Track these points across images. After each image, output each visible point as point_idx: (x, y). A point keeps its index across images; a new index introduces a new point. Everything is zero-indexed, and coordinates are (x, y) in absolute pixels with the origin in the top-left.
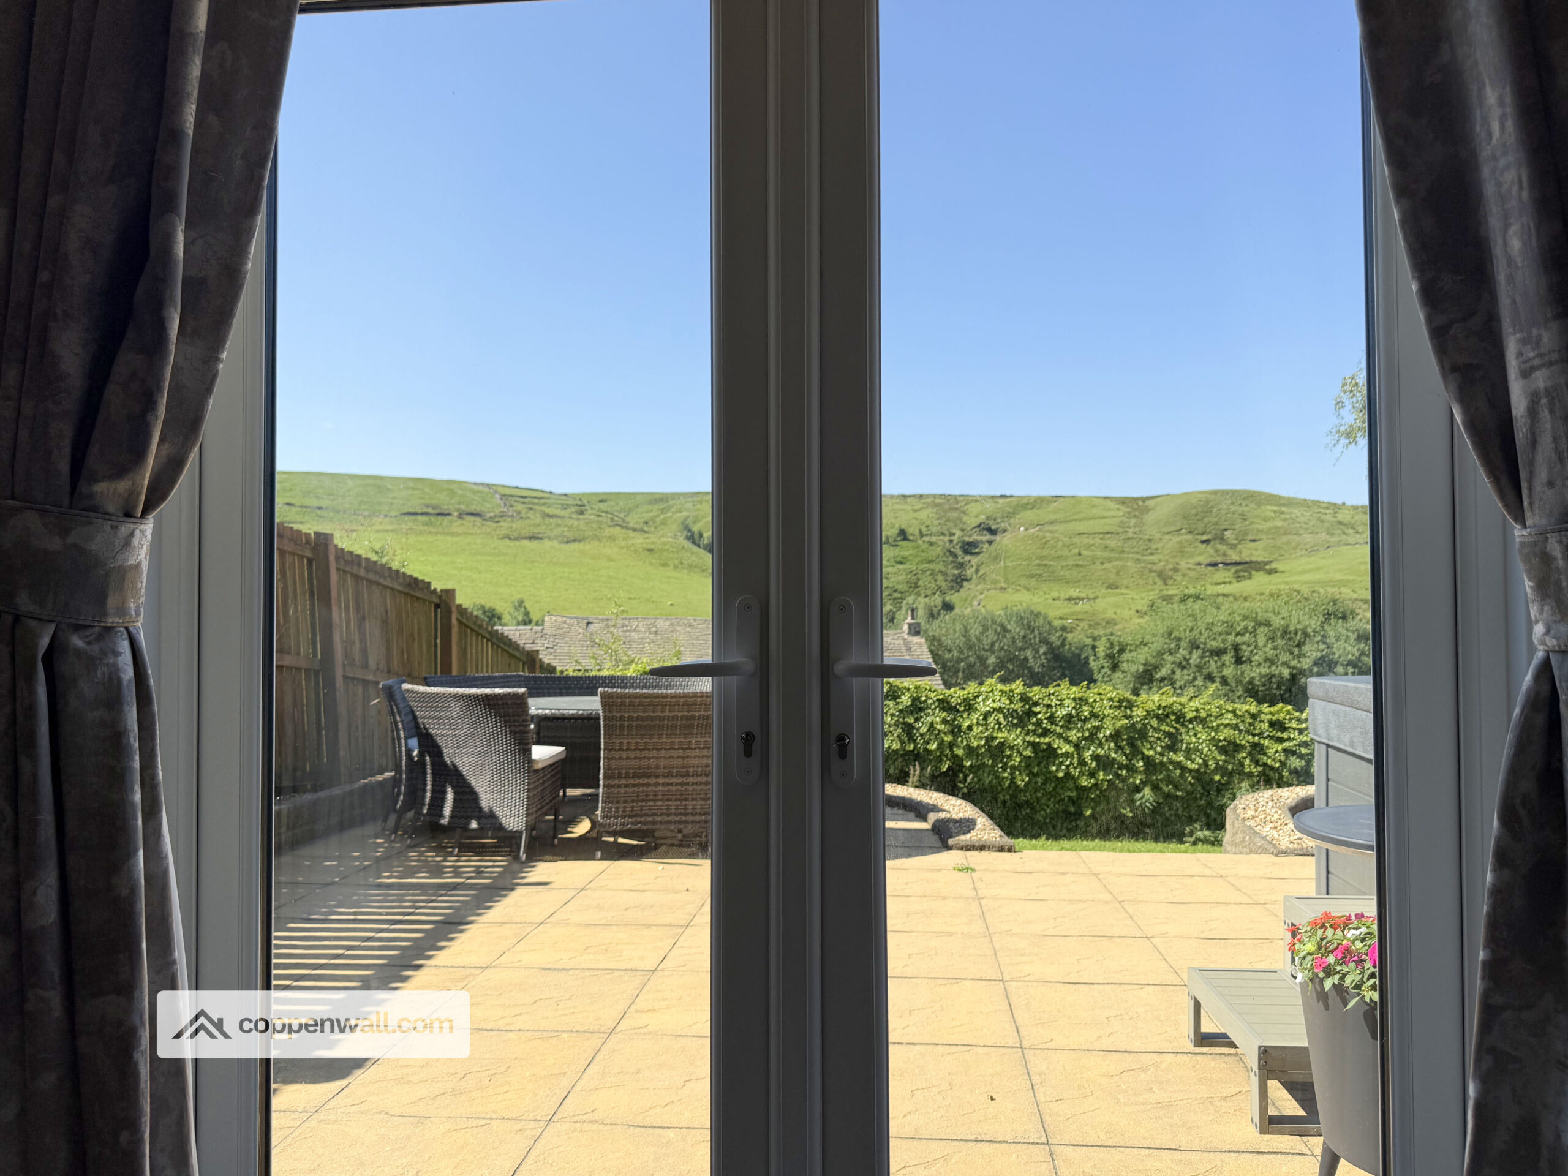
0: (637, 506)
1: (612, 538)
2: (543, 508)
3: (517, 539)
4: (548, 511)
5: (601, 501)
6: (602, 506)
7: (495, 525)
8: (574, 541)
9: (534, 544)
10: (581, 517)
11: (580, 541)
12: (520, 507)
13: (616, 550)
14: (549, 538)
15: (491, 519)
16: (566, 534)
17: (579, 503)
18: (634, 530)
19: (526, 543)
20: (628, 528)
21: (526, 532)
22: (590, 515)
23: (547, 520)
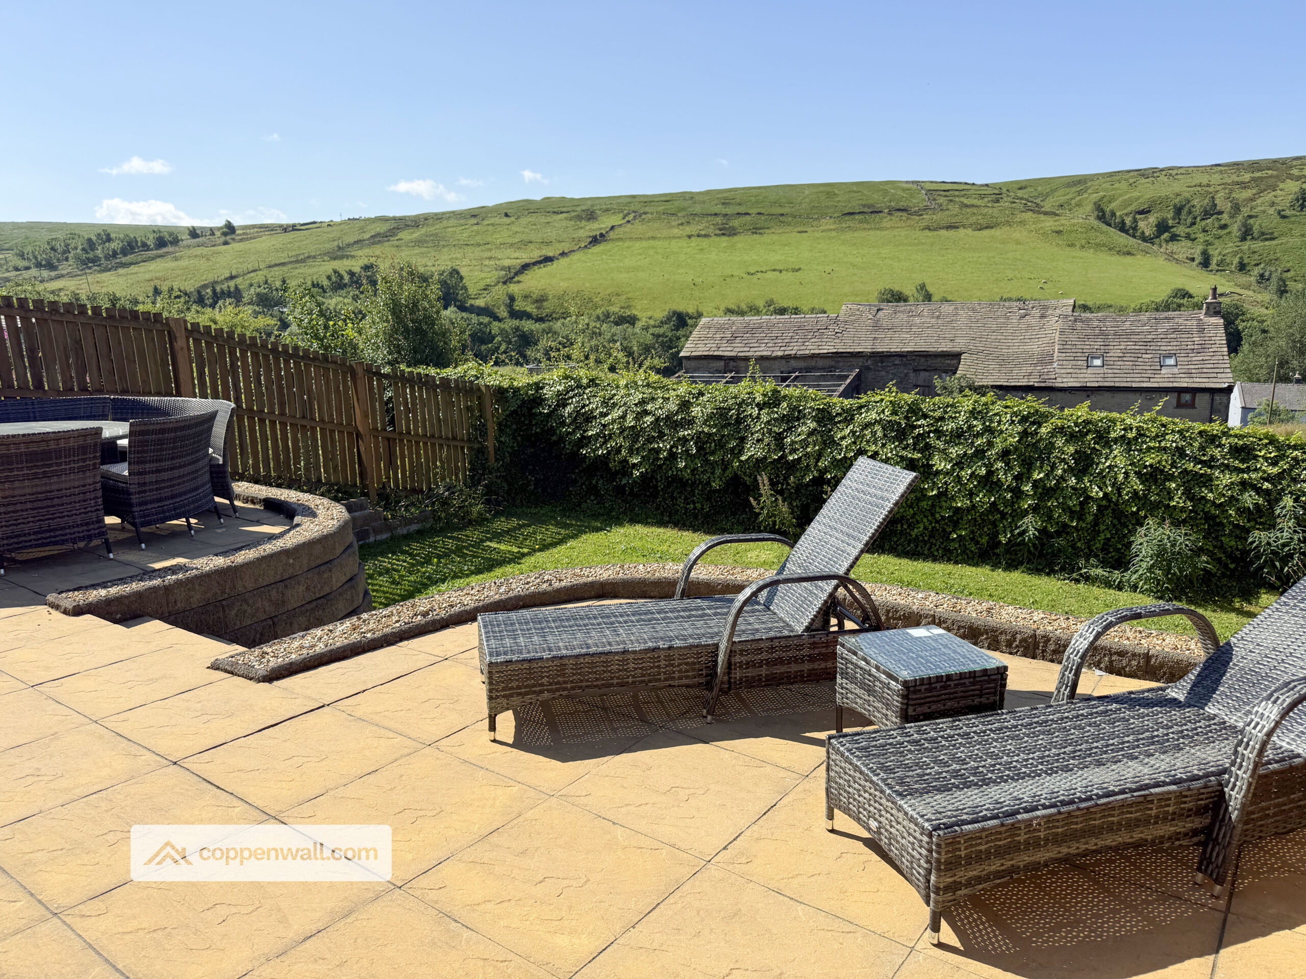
0: (1056, 190)
1: (1022, 223)
2: (962, 199)
3: (935, 229)
4: (966, 201)
5: (1020, 189)
6: (1020, 193)
7: (917, 218)
8: (986, 228)
9: (951, 233)
10: (996, 205)
11: (992, 228)
12: (941, 200)
13: (1025, 233)
14: (964, 227)
15: (916, 213)
16: (981, 221)
17: (997, 192)
18: (1046, 213)
19: (944, 232)
20: (1039, 213)
21: (944, 223)
22: (1005, 203)
23: (965, 210)
